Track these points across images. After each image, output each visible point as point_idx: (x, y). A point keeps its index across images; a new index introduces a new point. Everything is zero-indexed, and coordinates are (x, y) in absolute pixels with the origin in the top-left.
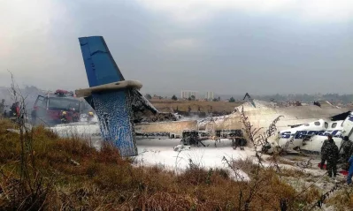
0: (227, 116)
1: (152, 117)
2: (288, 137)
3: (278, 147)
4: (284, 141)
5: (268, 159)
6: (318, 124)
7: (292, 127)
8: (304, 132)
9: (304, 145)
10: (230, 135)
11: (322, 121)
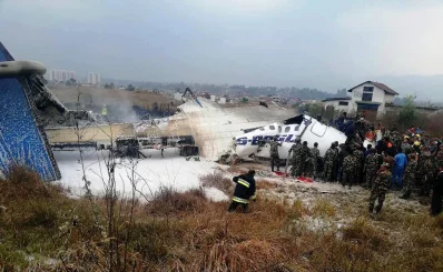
0: (171, 118)
1: (58, 117)
2: (244, 143)
3: (235, 155)
4: (240, 148)
5: (229, 170)
6: (272, 128)
7: (246, 131)
8: (260, 137)
9: (258, 151)
10: (180, 142)
11: (276, 125)
